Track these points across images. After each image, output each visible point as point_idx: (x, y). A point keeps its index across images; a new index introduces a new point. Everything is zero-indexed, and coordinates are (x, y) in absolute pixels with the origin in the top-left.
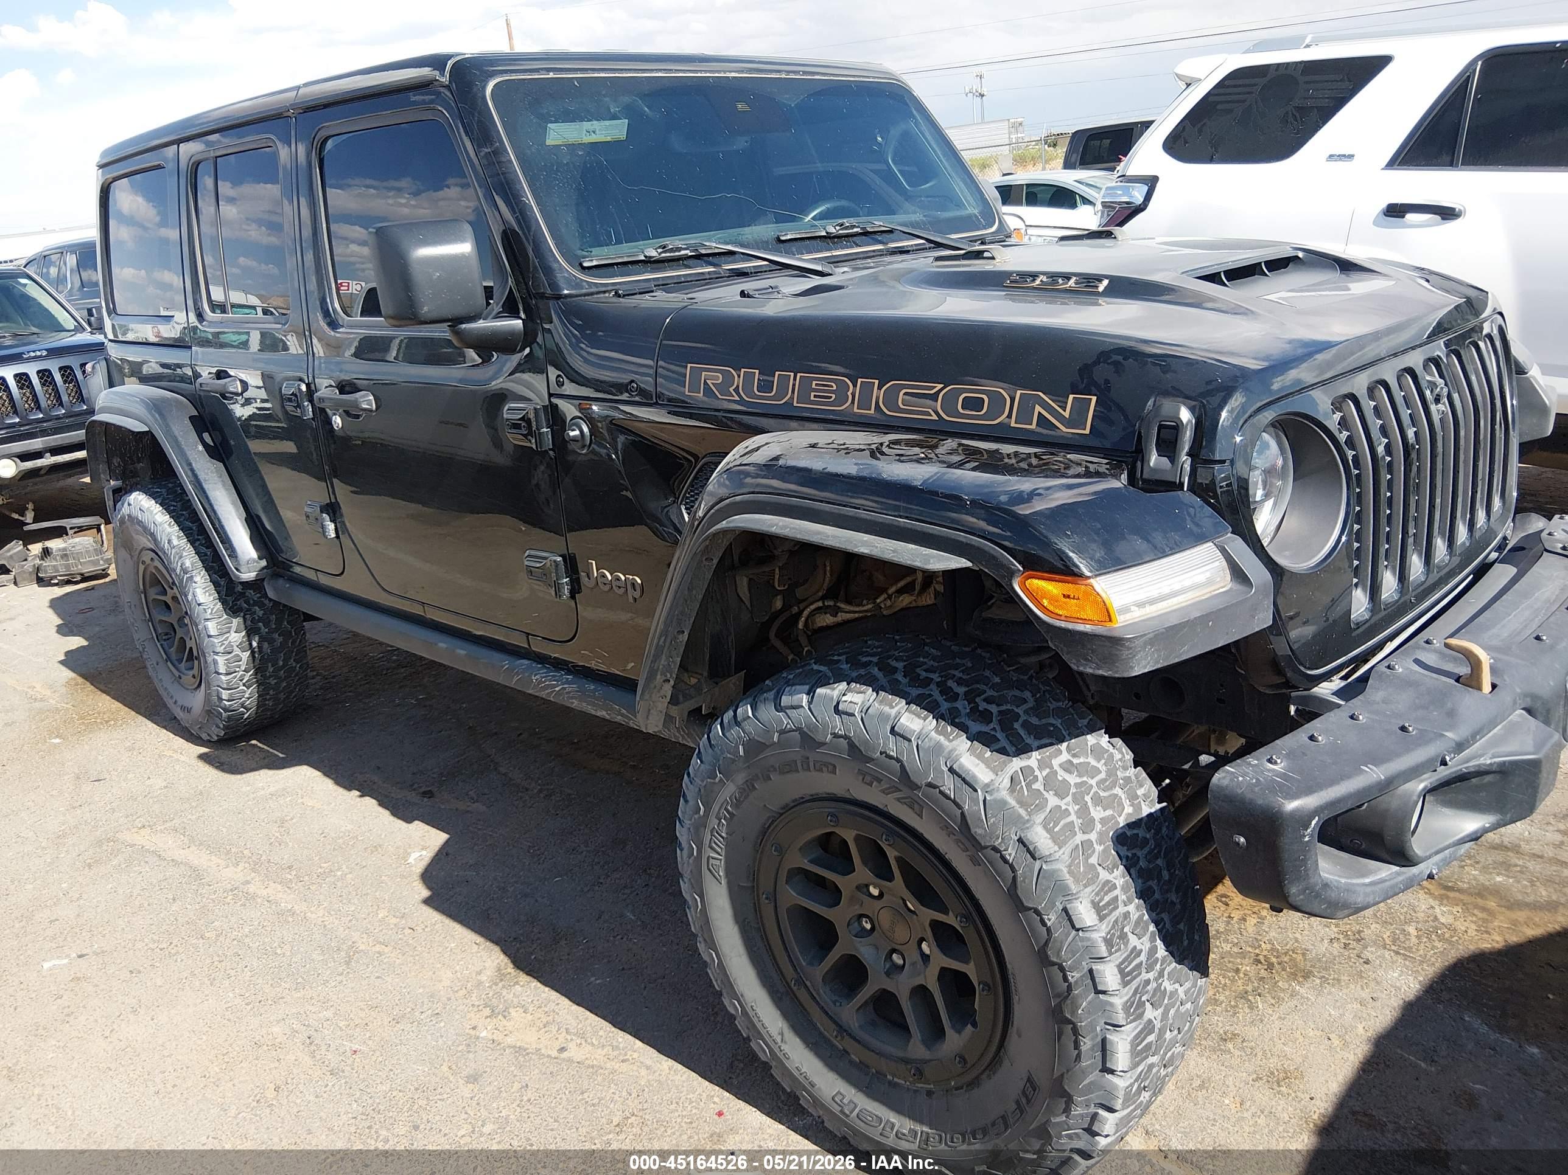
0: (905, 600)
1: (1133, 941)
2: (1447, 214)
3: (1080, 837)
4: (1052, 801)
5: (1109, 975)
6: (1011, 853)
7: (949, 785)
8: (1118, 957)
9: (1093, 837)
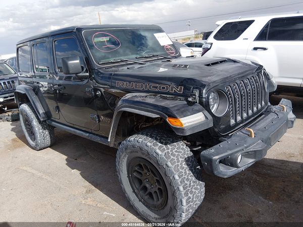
0: (158, 122)
1: (186, 182)
2: (265, 49)
3: (176, 164)
4: (172, 157)
5: (181, 188)
6: (165, 166)
7: (155, 155)
8: (183, 185)
9: (179, 164)
